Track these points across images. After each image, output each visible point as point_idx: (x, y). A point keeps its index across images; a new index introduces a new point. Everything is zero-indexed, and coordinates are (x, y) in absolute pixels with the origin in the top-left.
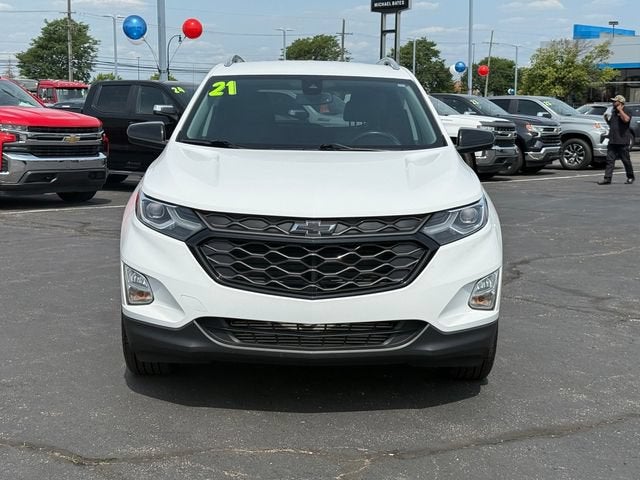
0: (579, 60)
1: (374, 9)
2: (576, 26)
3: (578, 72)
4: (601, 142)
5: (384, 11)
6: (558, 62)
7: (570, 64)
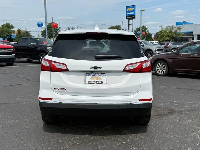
0: (173, 31)
1: (127, 19)
2: (177, 22)
3: (172, 34)
4: (155, 51)
5: (129, 19)
6: (168, 31)
7: (171, 32)
